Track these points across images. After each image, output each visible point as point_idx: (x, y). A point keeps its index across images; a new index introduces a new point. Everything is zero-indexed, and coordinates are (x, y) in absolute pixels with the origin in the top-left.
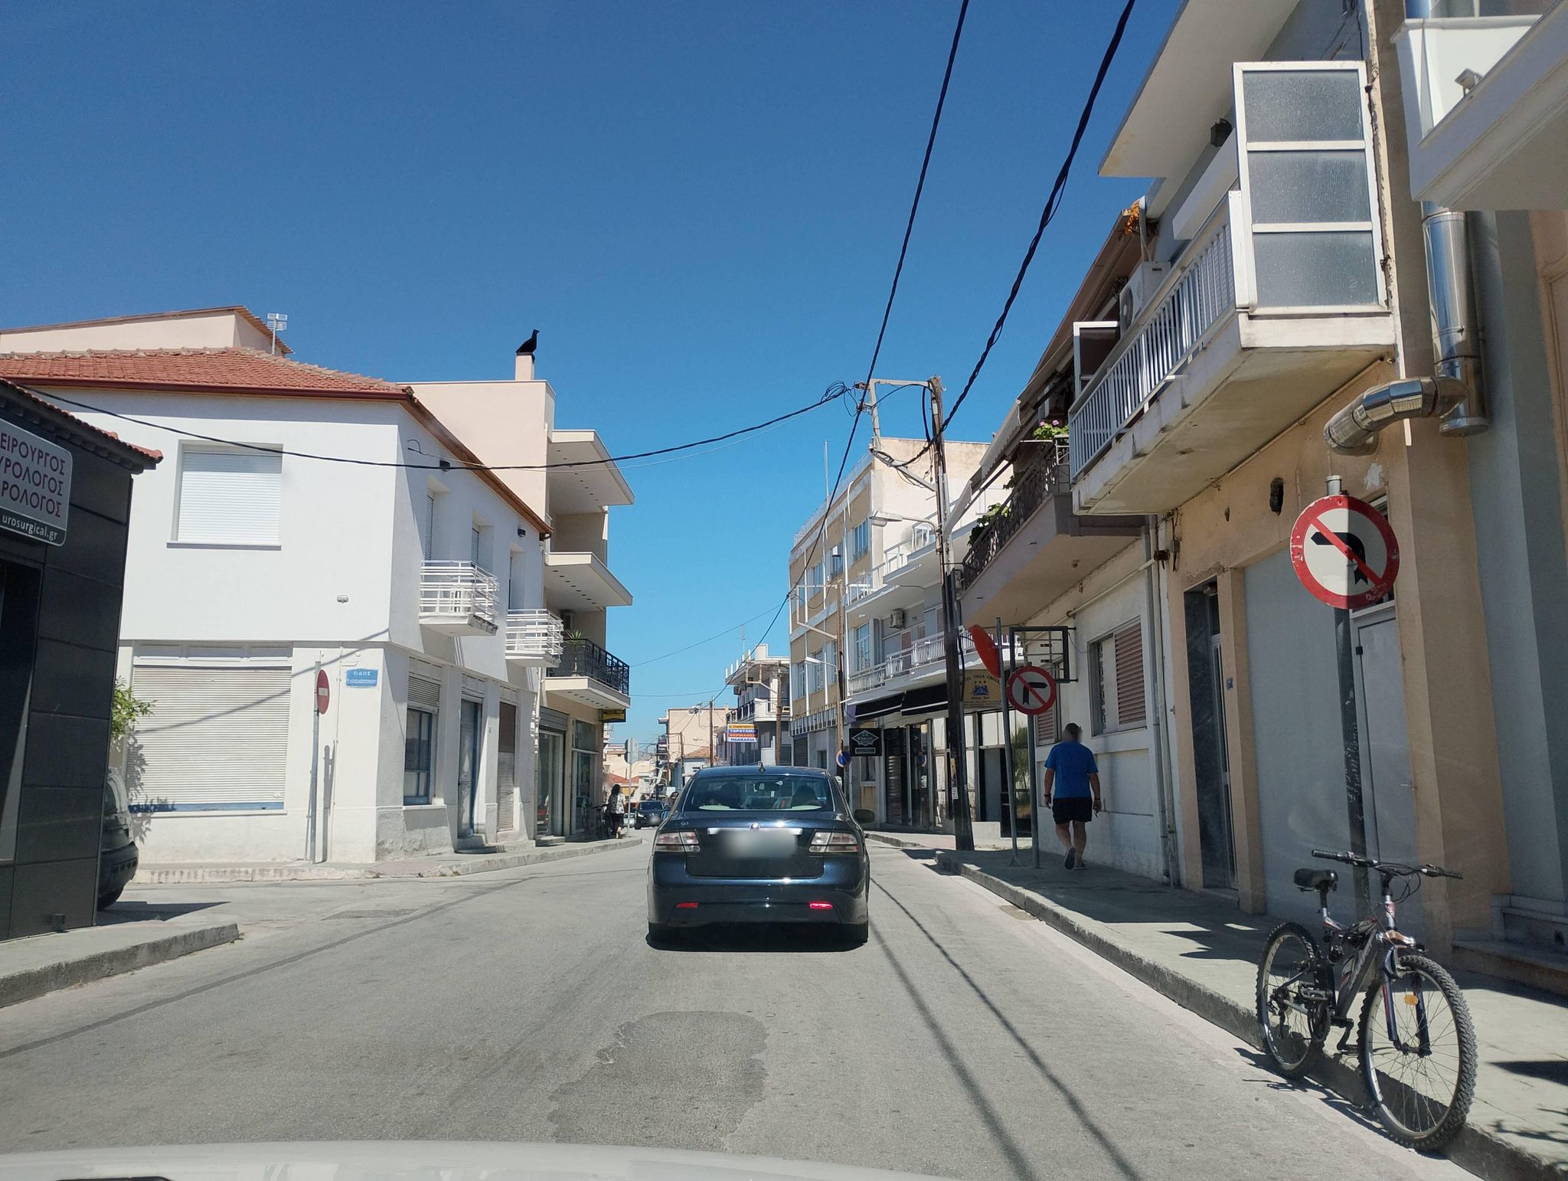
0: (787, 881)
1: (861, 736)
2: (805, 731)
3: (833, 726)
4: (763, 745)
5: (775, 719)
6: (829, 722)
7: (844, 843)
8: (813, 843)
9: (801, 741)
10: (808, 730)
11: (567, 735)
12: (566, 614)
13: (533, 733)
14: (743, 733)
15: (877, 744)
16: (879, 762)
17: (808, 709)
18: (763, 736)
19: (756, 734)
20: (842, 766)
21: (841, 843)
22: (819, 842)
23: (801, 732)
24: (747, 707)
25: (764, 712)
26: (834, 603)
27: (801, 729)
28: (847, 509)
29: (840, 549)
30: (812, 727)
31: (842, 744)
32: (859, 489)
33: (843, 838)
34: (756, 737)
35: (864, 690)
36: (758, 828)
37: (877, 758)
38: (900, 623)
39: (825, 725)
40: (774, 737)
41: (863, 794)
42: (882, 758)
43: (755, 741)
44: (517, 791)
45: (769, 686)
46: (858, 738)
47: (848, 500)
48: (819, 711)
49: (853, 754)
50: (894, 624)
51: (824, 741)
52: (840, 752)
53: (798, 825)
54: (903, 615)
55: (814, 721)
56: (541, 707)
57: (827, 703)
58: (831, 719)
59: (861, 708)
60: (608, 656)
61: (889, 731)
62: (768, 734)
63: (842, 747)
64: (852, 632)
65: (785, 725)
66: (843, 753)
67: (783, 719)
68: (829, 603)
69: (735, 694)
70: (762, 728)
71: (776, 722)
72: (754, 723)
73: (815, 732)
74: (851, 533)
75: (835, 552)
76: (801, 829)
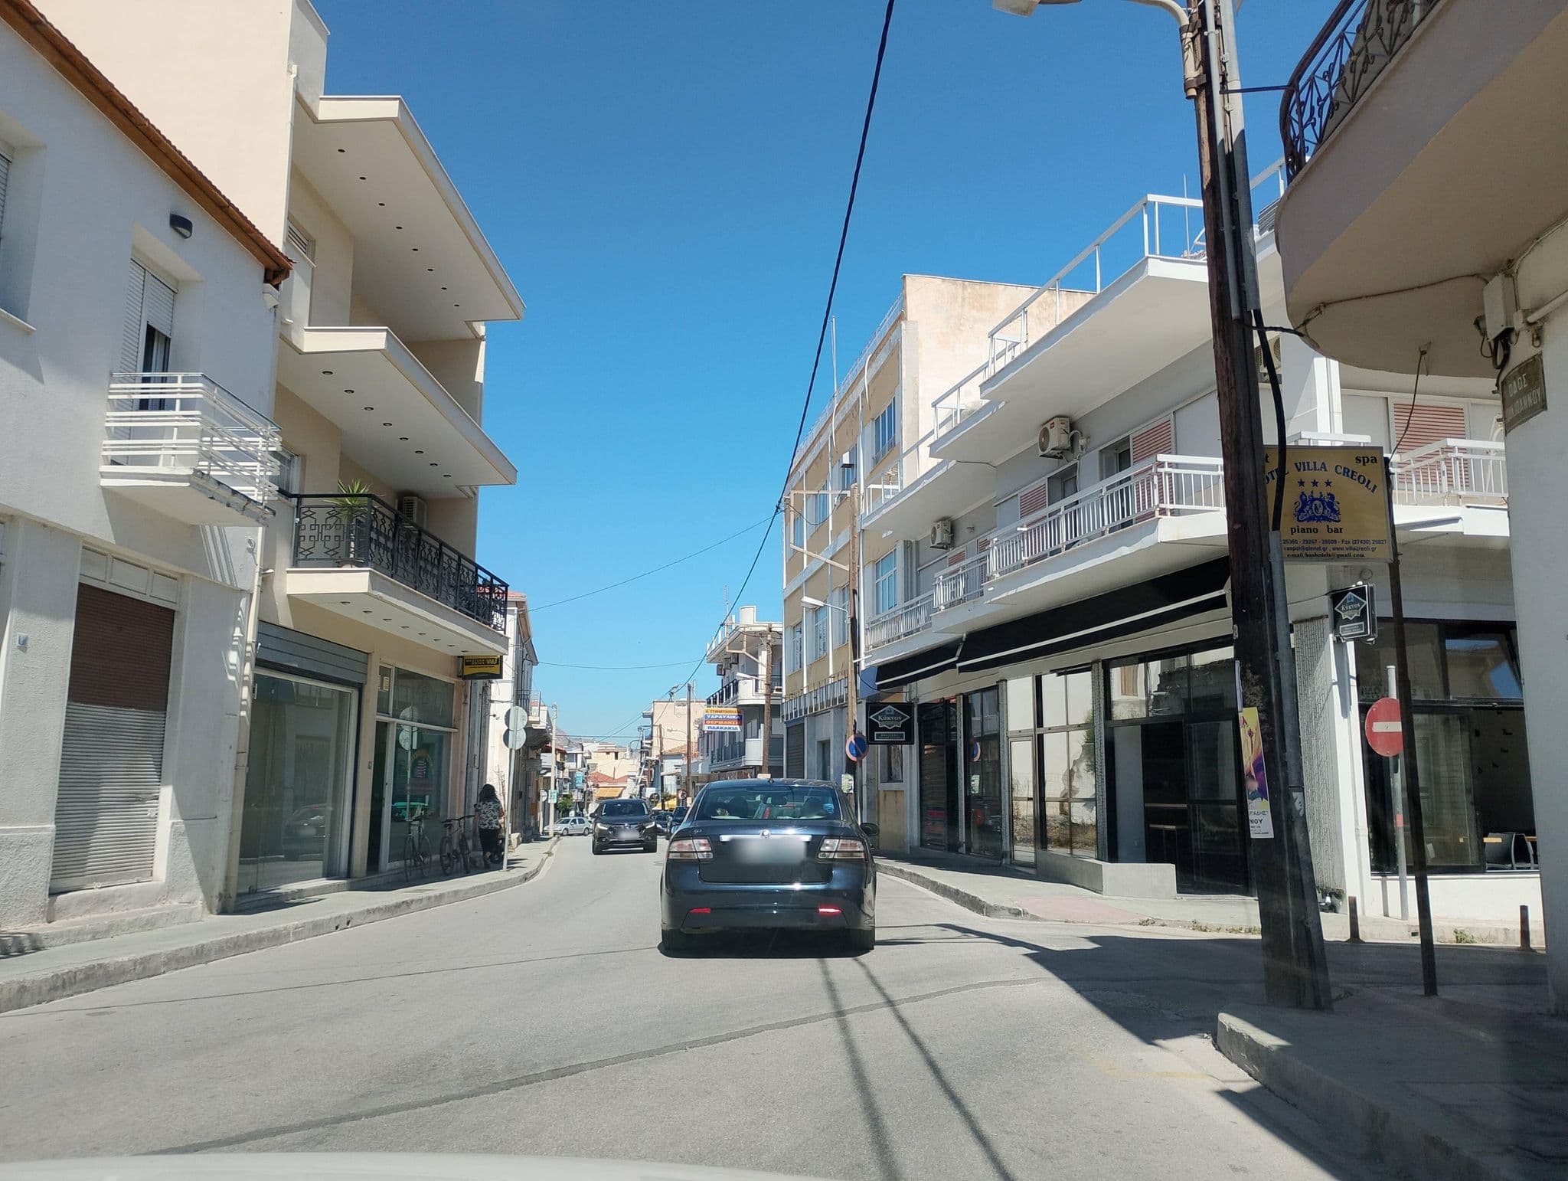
0: (797, 886)
1: (882, 714)
2: (801, 714)
3: (841, 705)
4: (749, 735)
5: (764, 702)
6: (835, 700)
7: (852, 850)
8: (822, 849)
9: (796, 729)
10: (806, 712)
11: (365, 693)
12: (407, 498)
13: (233, 673)
14: (726, 719)
15: (907, 727)
16: (909, 755)
17: (805, 685)
18: (749, 725)
19: (740, 720)
20: (854, 759)
21: (849, 850)
22: (828, 848)
23: (796, 716)
24: (730, 688)
25: (750, 693)
26: (843, 533)
27: (796, 712)
28: (863, 394)
29: (854, 454)
30: (811, 709)
31: (855, 726)
32: (883, 357)
33: (851, 844)
34: (740, 725)
35: (889, 641)
36: (768, 835)
37: (905, 747)
38: (946, 538)
39: (828, 705)
40: (762, 725)
41: (882, 802)
42: (915, 747)
43: (739, 730)
44: (166, 794)
45: (757, 658)
46: (880, 718)
47: (866, 380)
48: (824, 686)
49: (871, 740)
50: (938, 540)
51: (826, 727)
52: (852, 738)
53: (808, 832)
54: (952, 527)
55: (813, 700)
56: (261, 622)
57: (831, 673)
58: (837, 695)
59: (884, 670)
60: (480, 572)
61: (925, 708)
62: (755, 722)
63: (855, 731)
64: (870, 568)
65: (776, 710)
66: (855, 739)
67: (772, 702)
68: (837, 532)
69: (718, 675)
70: (748, 714)
71: (764, 705)
72: (738, 706)
73: (815, 715)
74: (870, 428)
75: (846, 460)
76: (811, 836)
